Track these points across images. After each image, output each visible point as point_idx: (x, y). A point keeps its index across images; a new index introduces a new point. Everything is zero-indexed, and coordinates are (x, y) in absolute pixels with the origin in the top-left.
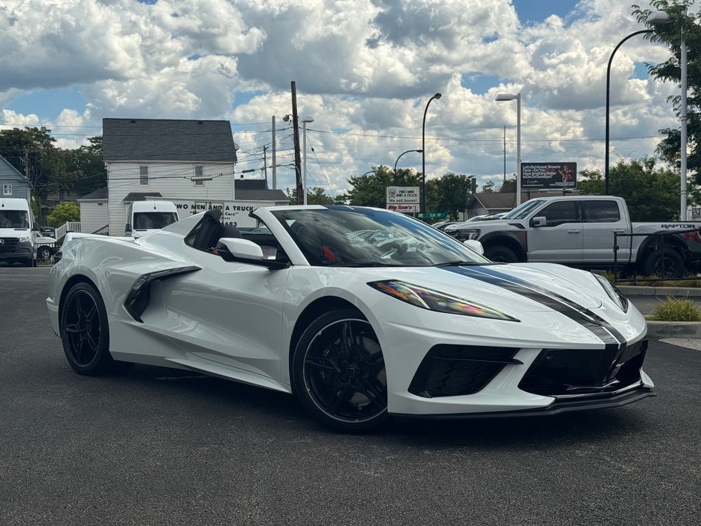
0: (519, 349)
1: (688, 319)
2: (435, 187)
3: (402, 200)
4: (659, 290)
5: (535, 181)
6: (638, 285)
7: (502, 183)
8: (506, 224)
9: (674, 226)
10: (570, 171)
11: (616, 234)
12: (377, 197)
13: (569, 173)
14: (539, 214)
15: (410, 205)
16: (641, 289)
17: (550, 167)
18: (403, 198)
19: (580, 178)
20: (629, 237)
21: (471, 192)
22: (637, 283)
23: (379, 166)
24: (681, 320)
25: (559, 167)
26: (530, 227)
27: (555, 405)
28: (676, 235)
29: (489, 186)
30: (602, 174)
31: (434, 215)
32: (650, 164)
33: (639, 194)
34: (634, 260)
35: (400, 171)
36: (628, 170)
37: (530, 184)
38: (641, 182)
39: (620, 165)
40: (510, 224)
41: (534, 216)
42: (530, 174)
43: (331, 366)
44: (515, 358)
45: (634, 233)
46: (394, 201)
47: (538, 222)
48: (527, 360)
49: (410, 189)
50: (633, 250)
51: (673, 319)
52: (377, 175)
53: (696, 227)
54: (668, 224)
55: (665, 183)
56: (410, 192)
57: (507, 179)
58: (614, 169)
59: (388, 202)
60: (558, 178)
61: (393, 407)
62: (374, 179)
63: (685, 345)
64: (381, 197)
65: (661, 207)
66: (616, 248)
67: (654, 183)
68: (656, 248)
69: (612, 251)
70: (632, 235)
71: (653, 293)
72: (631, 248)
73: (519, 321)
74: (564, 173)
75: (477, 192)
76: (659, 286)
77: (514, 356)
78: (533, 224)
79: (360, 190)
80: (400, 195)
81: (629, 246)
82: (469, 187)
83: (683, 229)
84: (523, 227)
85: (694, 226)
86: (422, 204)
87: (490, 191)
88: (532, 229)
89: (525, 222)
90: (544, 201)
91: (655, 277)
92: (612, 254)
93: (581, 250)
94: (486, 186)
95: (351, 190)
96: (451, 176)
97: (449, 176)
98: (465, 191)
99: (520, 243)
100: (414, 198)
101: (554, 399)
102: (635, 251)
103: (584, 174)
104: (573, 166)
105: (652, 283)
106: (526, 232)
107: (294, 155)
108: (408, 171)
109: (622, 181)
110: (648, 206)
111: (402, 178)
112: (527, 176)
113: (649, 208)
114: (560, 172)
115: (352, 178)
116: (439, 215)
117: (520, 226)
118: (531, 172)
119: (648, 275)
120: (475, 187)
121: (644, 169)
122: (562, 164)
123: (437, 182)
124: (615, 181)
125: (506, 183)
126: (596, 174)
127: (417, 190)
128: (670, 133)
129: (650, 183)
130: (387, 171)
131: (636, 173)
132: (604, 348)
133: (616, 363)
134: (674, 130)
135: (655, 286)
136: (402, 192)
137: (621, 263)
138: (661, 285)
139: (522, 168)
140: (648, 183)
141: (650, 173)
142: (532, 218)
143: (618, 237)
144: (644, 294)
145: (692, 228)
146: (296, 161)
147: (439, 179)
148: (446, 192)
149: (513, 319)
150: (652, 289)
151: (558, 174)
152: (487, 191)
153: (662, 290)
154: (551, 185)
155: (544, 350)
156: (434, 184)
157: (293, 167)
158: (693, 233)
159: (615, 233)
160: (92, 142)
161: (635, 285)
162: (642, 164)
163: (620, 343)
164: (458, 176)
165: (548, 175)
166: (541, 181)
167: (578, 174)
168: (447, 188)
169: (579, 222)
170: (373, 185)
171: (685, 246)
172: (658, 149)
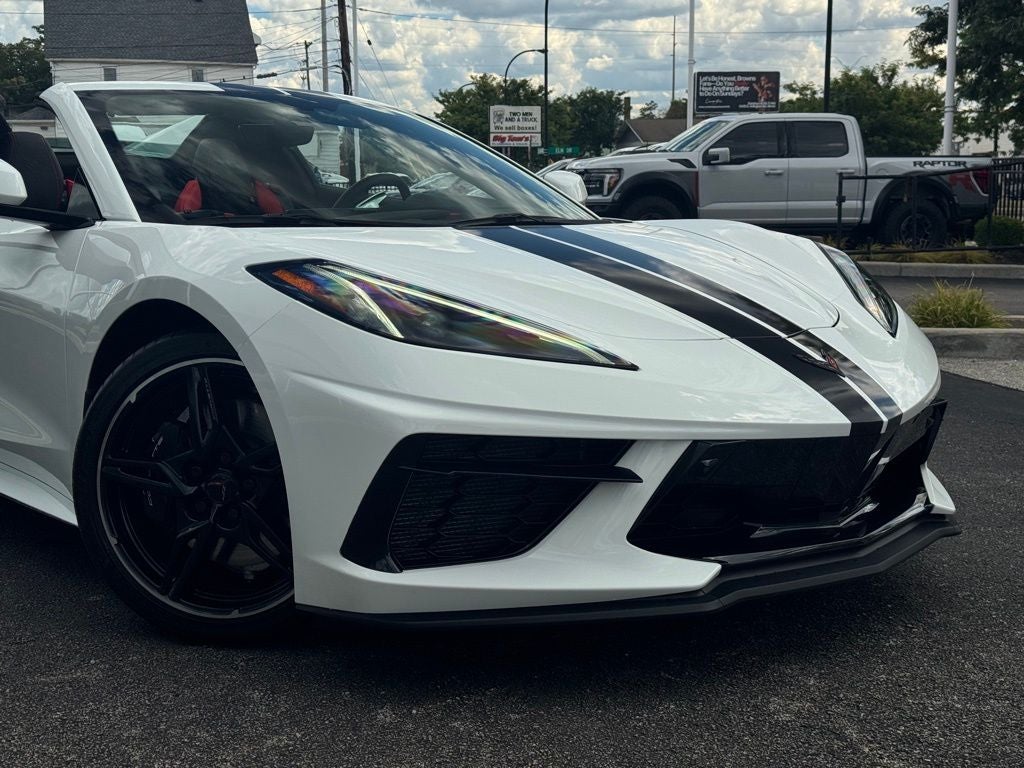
0: (632, 442)
1: (972, 322)
2: (569, 108)
3: (513, 128)
4: (907, 267)
5: (717, 101)
6: (874, 260)
7: (670, 104)
8: (665, 160)
9: (933, 164)
10: (770, 85)
11: (842, 177)
12: (477, 123)
13: (768, 89)
14: (718, 144)
15: (527, 135)
16: (878, 266)
17: (740, 78)
18: (516, 124)
19: (785, 96)
20: (862, 181)
21: (622, 118)
22: (872, 256)
23: (482, 75)
24: (960, 325)
25: (754, 79)
26: (704, 164)
27: (722, 581)
28: (935, 178)
29: (649, 109)
30: (817, 88)
31: (562, 150)
32: (889, 73)
33: (872, 120)
34: (867, 218)
35: (514, 82)
36: (857, 83)
37: (709, 104)
38: (875, 100)
39: (846, 75)
40: (672, 160)
41: (712, 147)
42: (710, 89)
43: (165, 478)
44: (620, 464)
45: (869, 174)
46: (502, 128)
47: (716, 157)
48: (652, 470)
49: (526, 109)
50: (867, 203)
51: (946, 324)
52: (478, 88)
53: (969, 166)
54: (923, 160)
55: (911, 102)
56: (526, 114)
57: (677, 98)
58: (836, 81)
59: (492, 129)
60: (751, 96)
61: (306, 592)
62: (474, 95)
63: (969, 372)
64: (483, 123)
65: (903, 141)
66: (841, 199)
67: (895, 102)
68: (905, 200)
69: (833, 204)
70: (866, 178)
71: (897, 274)
72: (864, 200)
73: (634, 368)
74: (761, 87)
75: (632, 118)
76: (906, 262)
77: (617, 461)
78: (708, 159)
79: (452, 112)
80: (511, 120)
81: (862, 198)
82: (619, 109)
83: (947, 168)
84: (693, 166)
85: (964, 163)
86: (545, 134)
87: (651, 117)
88: (706, 168)
89: (695, 156)
90: (727, 122)
91: (903, 248)
92: (834, 210)
93: (784, 203)
94: (645, 110)
95: (439, 112)
96: (593, 92)
97: (589, 92)
98: (613, 116)
99: (686, 190)
100: (531, 124)
101: (718, 567)
102: (870, 204)
103: (791, 88)
104: (774, 77)
105: (896, 256)
106: (697, 173)
107: (339, 51)
108: (525, 82)
109: (847, 100)
110: (884, 138)
111: (517, 93)
112: (705, 92)
113: (884, 141)
114: (755, 86)
115: (441, 94)
116: (570, 150)
117: (686, 163)
118: (712, 86)
119: (889, 244)
120: (628, 109)
121: (881, 81)
122: (758, 75)
123: (571, 102)
124: (836, 100)
125: (675, 104)
126: (808, 89)
127: (536, 111)
128: (930, 13)
129: (888, 102)
130: (494, 83)
131: (868, 88)
132: (847, 433)
133: (878, 458)
134: (936, 8)
135: (901, 261)
136: (515, 114)
137: (849, 225)
138: (912, 260)
139: (698, 81)
140: (886, 103)
141: (889, 87)
142: (707, 150)
143: (845, 182)
144: (883, 274)
145: (962, 167)
146: (342, 60)
147: (575, 97)
148: (584, 118)
149: (617, 363)
150: (895, 266)
151: (752, 88)
152: (646, 116)
153: (911, 267)
154: (741, 106)
155: (695, 444)
156: (565, 102)
157: (340, 71)
158: (962, 176)
159: (841, 174)
160: (41, 32)
161: (868, 260)
162: (879, 73)
163: (885, 419)
164: (602, 93)
165: (736, 92)
166: (726, 100)
167: (781, 89)
168: (585, 111)
169: (782, 157)
170: (472, 104)
171: (950, 197)
172: (910, 39)
